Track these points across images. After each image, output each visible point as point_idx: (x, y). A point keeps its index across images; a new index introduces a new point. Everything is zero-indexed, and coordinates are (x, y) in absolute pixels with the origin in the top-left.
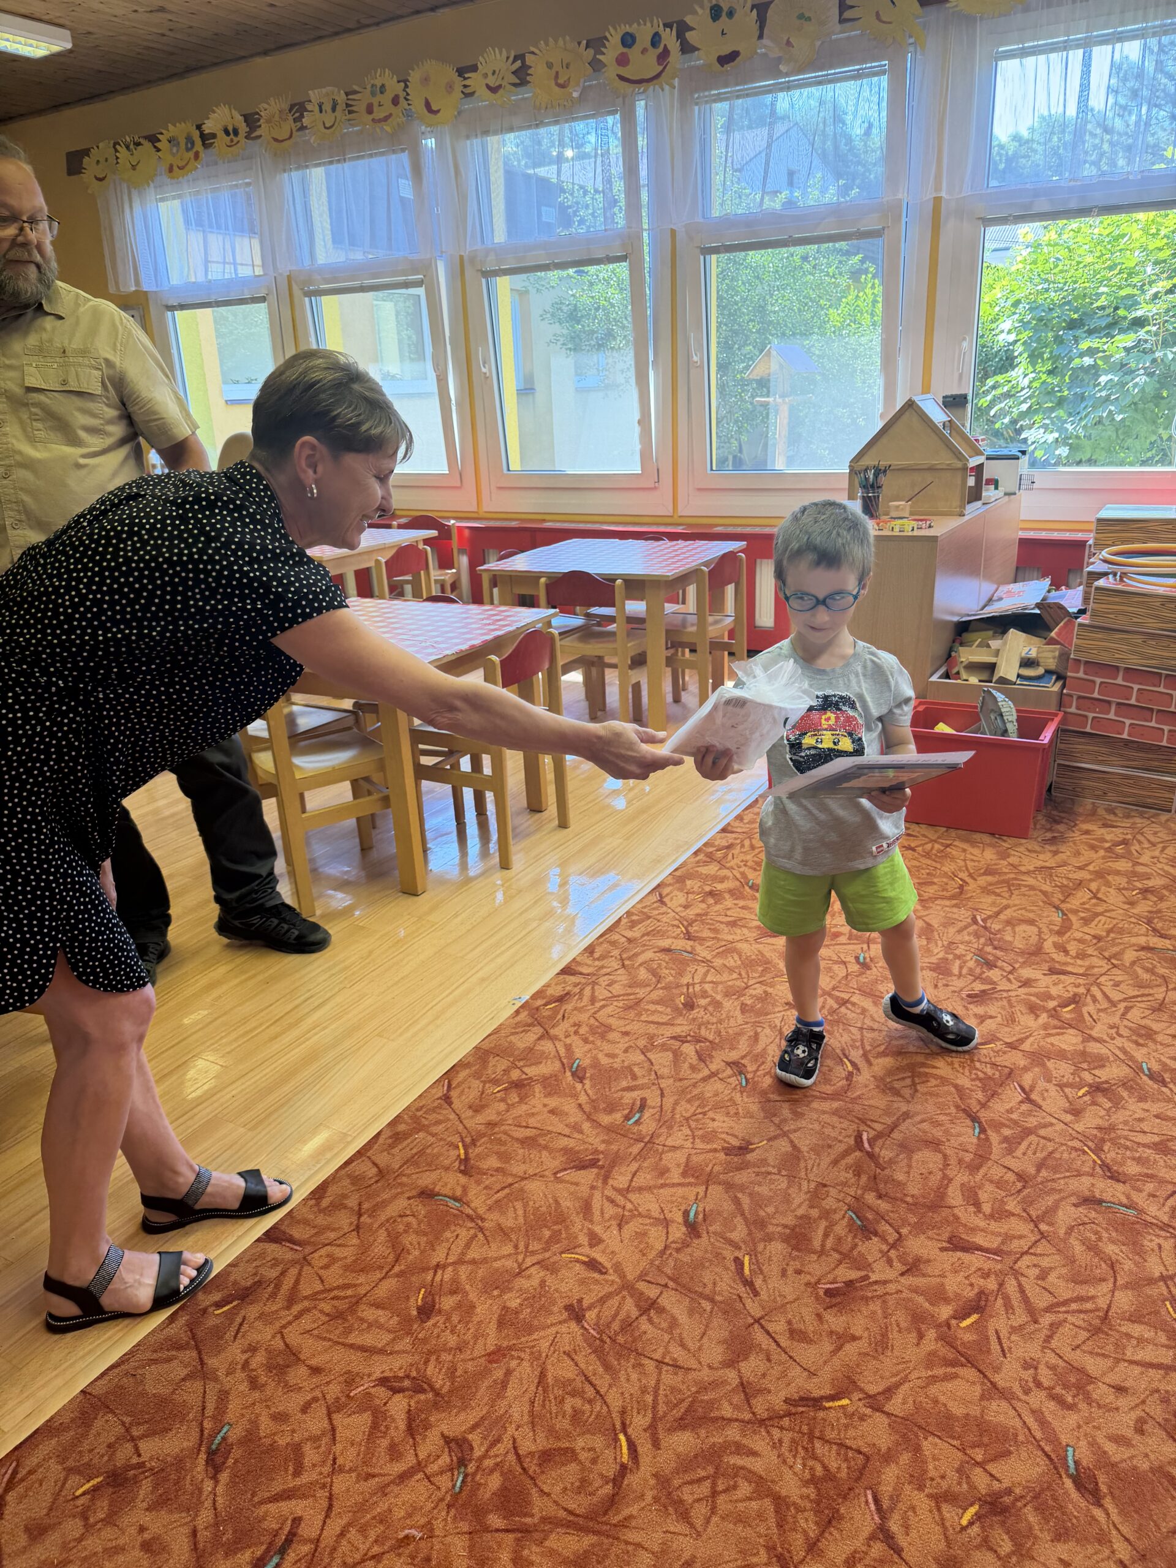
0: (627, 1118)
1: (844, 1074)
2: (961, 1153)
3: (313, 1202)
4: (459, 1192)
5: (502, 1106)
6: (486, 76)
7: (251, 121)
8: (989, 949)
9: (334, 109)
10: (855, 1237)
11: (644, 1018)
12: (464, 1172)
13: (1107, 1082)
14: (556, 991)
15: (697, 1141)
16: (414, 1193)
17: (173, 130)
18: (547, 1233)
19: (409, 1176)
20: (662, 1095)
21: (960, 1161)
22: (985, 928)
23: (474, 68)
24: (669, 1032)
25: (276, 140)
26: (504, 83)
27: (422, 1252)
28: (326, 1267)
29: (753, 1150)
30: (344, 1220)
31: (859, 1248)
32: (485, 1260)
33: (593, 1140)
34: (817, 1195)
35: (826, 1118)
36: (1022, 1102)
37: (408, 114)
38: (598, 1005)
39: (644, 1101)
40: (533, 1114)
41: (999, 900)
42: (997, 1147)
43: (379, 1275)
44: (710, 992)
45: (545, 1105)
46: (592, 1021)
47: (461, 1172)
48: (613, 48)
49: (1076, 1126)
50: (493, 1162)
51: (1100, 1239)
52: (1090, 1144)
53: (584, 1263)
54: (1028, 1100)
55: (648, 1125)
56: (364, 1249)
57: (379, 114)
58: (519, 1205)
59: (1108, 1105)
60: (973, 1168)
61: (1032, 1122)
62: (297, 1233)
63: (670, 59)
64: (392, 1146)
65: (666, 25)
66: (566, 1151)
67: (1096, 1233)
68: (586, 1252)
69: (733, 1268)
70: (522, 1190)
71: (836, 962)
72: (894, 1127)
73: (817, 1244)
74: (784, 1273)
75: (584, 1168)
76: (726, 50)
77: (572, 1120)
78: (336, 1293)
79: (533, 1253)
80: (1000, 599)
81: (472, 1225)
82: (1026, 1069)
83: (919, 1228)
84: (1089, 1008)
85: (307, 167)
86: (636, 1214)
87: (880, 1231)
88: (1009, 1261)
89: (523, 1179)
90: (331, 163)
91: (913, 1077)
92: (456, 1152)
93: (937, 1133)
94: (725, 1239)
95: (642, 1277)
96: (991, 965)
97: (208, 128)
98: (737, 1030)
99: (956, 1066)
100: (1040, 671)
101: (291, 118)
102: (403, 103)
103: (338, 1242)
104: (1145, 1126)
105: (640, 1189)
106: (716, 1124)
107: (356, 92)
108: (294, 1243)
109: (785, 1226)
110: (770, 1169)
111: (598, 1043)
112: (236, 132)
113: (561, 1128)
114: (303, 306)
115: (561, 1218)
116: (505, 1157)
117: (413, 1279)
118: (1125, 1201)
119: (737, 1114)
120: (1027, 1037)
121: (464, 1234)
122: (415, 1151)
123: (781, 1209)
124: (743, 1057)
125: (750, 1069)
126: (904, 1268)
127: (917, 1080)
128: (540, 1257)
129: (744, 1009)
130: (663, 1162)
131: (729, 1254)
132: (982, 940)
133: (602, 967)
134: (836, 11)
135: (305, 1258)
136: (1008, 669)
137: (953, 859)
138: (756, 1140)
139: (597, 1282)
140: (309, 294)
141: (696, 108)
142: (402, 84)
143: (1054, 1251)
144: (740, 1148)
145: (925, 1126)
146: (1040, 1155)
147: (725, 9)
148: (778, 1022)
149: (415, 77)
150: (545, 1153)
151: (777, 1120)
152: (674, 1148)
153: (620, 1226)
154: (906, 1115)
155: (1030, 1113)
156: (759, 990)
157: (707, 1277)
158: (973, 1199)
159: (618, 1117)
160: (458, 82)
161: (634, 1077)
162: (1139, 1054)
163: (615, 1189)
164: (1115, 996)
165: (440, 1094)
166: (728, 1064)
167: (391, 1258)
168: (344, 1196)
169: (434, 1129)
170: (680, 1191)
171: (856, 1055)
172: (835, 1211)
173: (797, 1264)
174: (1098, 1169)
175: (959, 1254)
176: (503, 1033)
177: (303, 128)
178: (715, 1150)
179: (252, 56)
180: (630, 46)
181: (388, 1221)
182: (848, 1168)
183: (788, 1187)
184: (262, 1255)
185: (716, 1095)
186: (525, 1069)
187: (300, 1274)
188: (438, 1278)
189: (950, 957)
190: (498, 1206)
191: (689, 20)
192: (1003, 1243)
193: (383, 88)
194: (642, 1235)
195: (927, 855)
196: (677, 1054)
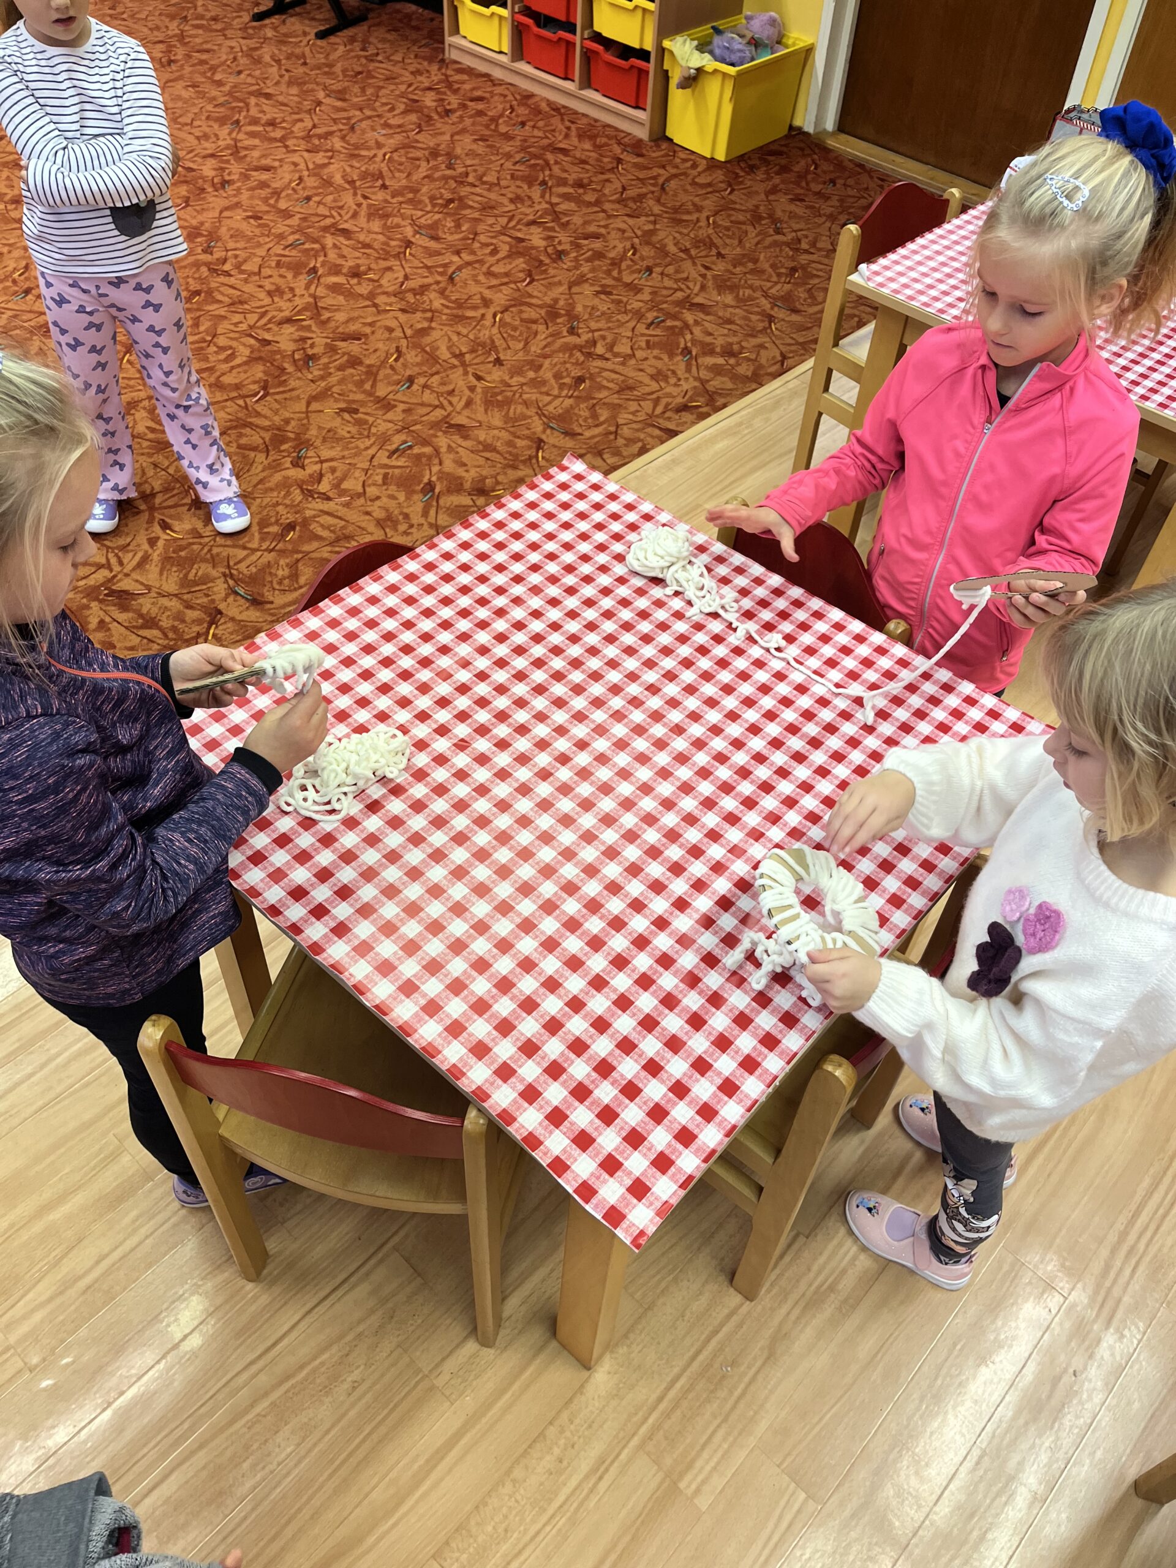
0: (410, 447)
4: (548, 431)
5: (500, 478)
11: (342, 524)
12: (542, 441)
18: (499, 398)
20: (373, 457)
24: (329, 506)
27: (577, 407)
28: (638, 411)
30: (627, 433)
32: (541, 393)
33: (443, 441)
39: (389, 457)
40: (479, 469)
43: (605, 401)
44: (258, 536)
45: (467, 470)
50: (520, 443)
55: (399, 438)
56: (614, 416)
58: (511, 414)
62: (657, 432)
68: (480, 385)
69: (401, 358)
70: (506, 423)
73: (345, 358)
74: (375, 350)
77: (452, 456)
79: (510, 391)
81: (544, 412)
83: (280, 352)
86: (439, 395)
87: (304, 355)
88: (250, 331)
89: (502, 430)
92: (545, 456)
94: (395, 370)
95: (454, 368)
103: (630, 421)
108: (658, 427)
111: (397, 511)
113: (463, 453)
115: (487, 403)
116: (510, 444)
119: (329, 431)
121: (551, 408)
123: (350, 376)
124: (286, 469)
125: (290, 460)
126: (309, 340)
130: (402, 418)
131: (398, 363)
138: (332, 413)
144: (346, 411)
150: (481, 441)
151: (306, 421)
152: (390, 423)
153: (453, 391)
157: (418, 359)
159: (416, 450)
161: (386, 474)
163: (445, 410)
167: (597, 408)
168: (626, 445)
170: (404, 398)
172: (319, 370)
173: (366, 352)
178: (364, 413)
181: (598, 425)
182: (288, 386)
183: (335, 385)
185: (333, 446)
188: (571, 392)
190: (525, 417)
192: (242, 339)
194: (442, 384)
196: (337, 485)
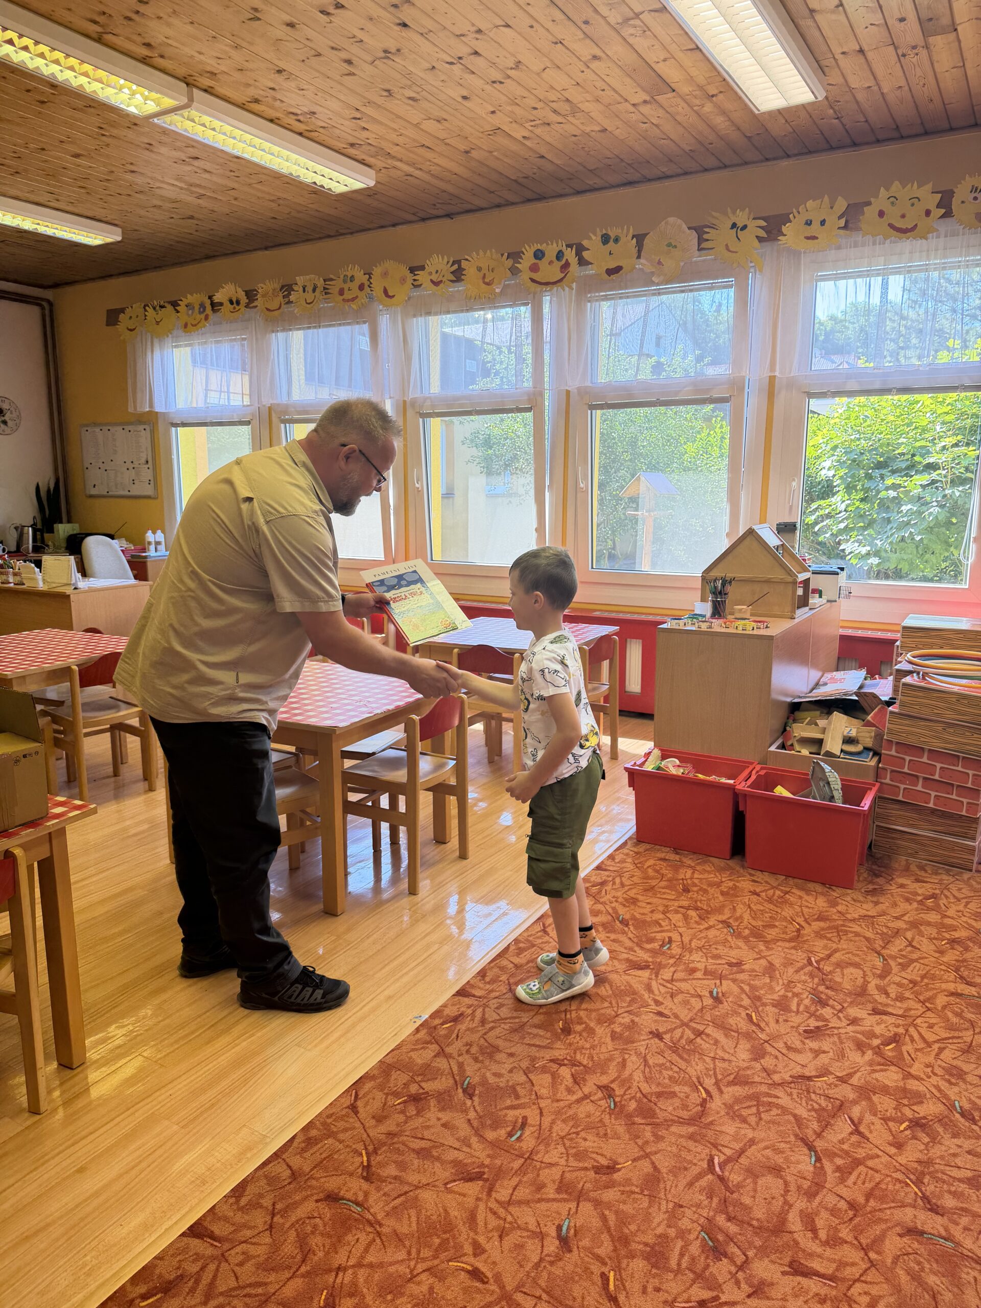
0: (510, 1135)
1: (699, 1101)
2: (800, 1181)
3: (233, 1200)
4: (361, 1198)
5: (401, 1118)
6: (430, 273)
7: (251, 295)
8: (822, 988)
9: (314, 291)
10: (707, 1258)
11: (527, 1041)
12: (367, 1179)
13: (924, 1118)
14: (451, 1011)
15: (571, 1159)
16: (322, 1196)
17: (190, 299)
18: (437, 1241)
19: (317, 1179)
20: (541, 1114)
21: (799, 1188)
22: (818, 969)
23: (422, 268)
24: (548, 1055)
25: (268, 309)
26: (444, 279)
27: (327, 1253)
28: (241, 1264)
29: (619, 1170)
30: (259, 1219)
31: (711, 1269)
32: (381, 1265)
33: (479, 1153)
34: (673, 1216)
35: (683, 1141)
36: (851, 1133)
37: (371, 298)
38: (488, 1026)
39: (525, 1118)
40: (428, 1127)
41: (830, 944)
42: (831, 1177)
43: (287, 1274)
44: (585, 1019)
45: (439, 1119)
46: (482, 1041)
47: (364, 1178)
48: (528, 259)
49: (899, 1159)
50: (392, 1170)
51: (922, 1270)
52: (912, 1177)
53: (468, 1272)
54: (857, 1132)
55: (528, 1142)
56: (275, 1247)
57: (347, 295)
58: (413, 1213)
59: (927, 1140)
60: (810, 1195)
61: (861, 1153)
62: (217, 1229)
63: (571, 269)
64: (304, 1150)
65: (568, 246)
66: (456, 1163)
67: (919, 1263)
68: (470, 1261)
69: (600, 1283)
70: (416, 1198)
71: (693, 996)
72: (742, 1152)
73: (673, 1263)
74: (644, 1291)
75: (470, 1180)
76: (612, 265)
77: (462, 1134)
78: (248, 1290)
79: (424, 1260)
80: (825, 684)
81: (369, 1229)
82: (855, 1102)
83: (763, 1252)
84: (907, 1047)
85: (290, 330)
86: (515, 1226)
87: (729, 1253)
88: (843, 1287)
89: (417, 1187)
90: (309, 328)
91: (758, 1105)
92: (359, 1159)
93: (779, 1160)
94: (593, 1254)
95: (518, 1288)
96: (824, 1004)
97: (217, 298)
98: (607, 1055)
99: (795, 1096)
100: (859, 748)
101: (281, 295)
102: (367, 289)
103: (253, 1240)
104: (959, 1161)
105: (520, 1203)
106: (588, 1144)
107: (332, 280)
108: (215, 1240)
109: (646, 1244)
110: (634, 1188)
111: (487, 1063)
112: (238, 303)
113: (451, 1141)
114: (279, 429)
115: (448, 1227)
116: (402, 1166)
117: (317, 1280)
118: (944, 1233)
119: (606, 1134)
120: (855, 1072)
121: (364, 1238)
122: (323, 1156)
123: (642, 1228)
124: (612, 1082)
125: (617, 1093)
126: (750, 1290)
127: (761, 1109)
128: (429, 1264)
129: (614, 1036)
130: (541, 1178)
131: (596, 1268)
132: (816, 980)
133: (492, 991)
134: (696, 241)
135: (223, 1255)
136: (834, 745)
137: (791, 904)
138: (621, 1160)
139: (479, 1291)
140: (285, 422)
141: (589, 304)
142: (367, 276)
143: (882, 1279)
144: (608, 1167)
145: (768, 1152)
146: (868, 1185)
147: (613, 237)
148: (642, 1049)
149: (377, 271)
150: (437, 1164)
151: (640, 1142)
152: (551, 1165)
153: (501, 1237)
154: (752, 1142)
155: (858, 1145)
156: (626, 1019)
157: (577, 1291)
158: (811, 1226)
159: (502, 1133)
160: (410, 277)
161: (517, 1097)
162: (952, 1092)
163: (496, 1200)
164: (931, 1037)
165: (348, 1103)
166: (599, 1087)
167: (299, 1257)
168: (261, 1196)
169: (341, 1136)
170: (555, 1205)
171: (709, 1082)
172: (689, 1231)
173: (655, 1282)
174: (919, 1201)
175: (799, 1278)
176: (404, 1049)
177: (289, 302)
178: (586, 1169)
179: (255, 250)
180: (540, 259)
181: (297, 1222)
182: (701, 1191)
183: (650, 1207)
184: (186, 1249)
185: (588, 1116)
186: (423, 1084)
187: (217, 1270)
188: (339, 1280)
189: (790, 994)
190: (394, 1212)
191: (585, 243)
192: (837, 1270)
193: (352, 278)
194: (520, 1247)
195: (770, 900)
196: (554, 1076)
